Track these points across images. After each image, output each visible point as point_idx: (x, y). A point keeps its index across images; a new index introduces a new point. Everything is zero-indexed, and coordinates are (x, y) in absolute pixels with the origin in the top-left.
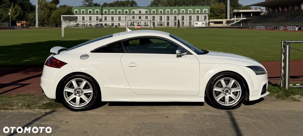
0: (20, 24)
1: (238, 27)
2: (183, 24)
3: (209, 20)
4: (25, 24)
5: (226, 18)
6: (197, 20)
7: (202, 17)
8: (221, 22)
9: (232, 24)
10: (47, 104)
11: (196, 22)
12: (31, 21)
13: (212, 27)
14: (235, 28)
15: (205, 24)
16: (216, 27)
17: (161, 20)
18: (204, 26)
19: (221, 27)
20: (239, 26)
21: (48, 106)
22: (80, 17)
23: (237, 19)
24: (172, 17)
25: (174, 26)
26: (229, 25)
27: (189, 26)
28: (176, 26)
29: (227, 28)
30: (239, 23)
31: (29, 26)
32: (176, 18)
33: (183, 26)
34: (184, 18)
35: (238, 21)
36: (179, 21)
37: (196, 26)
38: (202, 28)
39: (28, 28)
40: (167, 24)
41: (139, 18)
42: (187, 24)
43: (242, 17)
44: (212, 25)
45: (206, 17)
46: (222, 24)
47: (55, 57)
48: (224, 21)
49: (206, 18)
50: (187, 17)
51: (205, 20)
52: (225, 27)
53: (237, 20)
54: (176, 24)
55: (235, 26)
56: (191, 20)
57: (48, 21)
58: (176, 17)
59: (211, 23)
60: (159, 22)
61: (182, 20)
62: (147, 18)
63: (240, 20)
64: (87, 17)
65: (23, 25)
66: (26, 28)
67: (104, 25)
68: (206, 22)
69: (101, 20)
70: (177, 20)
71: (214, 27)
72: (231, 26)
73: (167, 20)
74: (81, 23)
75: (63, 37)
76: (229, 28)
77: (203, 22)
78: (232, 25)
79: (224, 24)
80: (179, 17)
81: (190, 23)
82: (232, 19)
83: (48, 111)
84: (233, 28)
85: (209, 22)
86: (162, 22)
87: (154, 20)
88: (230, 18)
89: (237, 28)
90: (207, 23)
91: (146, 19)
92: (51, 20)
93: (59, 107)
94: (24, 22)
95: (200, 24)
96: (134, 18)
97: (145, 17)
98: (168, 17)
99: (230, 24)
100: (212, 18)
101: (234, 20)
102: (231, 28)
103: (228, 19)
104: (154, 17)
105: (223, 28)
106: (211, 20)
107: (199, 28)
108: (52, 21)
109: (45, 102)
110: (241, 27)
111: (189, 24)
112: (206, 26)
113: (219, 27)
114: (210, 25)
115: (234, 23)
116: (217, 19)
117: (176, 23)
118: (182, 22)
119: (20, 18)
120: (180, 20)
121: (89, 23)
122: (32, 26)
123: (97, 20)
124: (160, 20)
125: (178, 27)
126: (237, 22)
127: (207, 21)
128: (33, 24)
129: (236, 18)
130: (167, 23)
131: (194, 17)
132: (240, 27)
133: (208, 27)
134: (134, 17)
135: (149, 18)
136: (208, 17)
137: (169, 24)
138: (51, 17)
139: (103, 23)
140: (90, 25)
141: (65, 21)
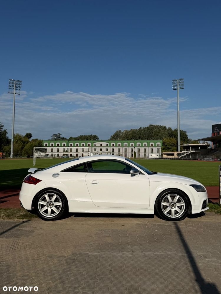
1: (188, 159)
2: (139, 156)
3: (162, 152)
4: (1, 155)
5: (177, 151)
6: (151, 152)
7: (155, 149)
8: (173, 155)
9: (182, 156)
10: (24, 215)
11: (151, 154)
12: (7, 153)
13: (164, 159)
14: (185, 159)
15: (158, 155)
16: (168, 159)
17: (120, 152)
18: (158, 157)
19: (172, 159)
20: (189, 157)
21: (25, 217)
22: (49, 149)
23: (187, 151)
24: (129, 150)
25: (131, 157)
26: (180, 157)
27: (144, 157)
28: (133, 157)
29: (178, 159)
30: (189, 155)
31: (5, 157)
32: (133, 151)
33: (139, 157)
34: (139, 151)
35: (188, 153)
36: (135, 153)
37: (150, 157)
38: (156, 159)
40: (125, 156)
41: (100, 150)
42: (142, 155)
43: (191, 149)
44: (165, 156)
45: (159, 149)
46: (174, 156)
47: (32, 175)
48: (175, 153)
49: (159, 151)
50: (142, 150)
51: (158, 152)
52: (176, 159)
53: (186, 153)
54: (133, 156)
55: (185, 158)
56: (146, 152)
57: (21, 153)
58: (133, 150)
59: (163, 155)
60: (118, 153)
61: (138, 152)
62: (107, 150)
63: (189, 152)
64: (55, 149)
66: (2, 158)
67: (69, 156)
68: (159, 154)
69: (67, 151)
70: (134, 152)
71: (166, 159)
72: (181, 157)
73: (125, 152)
74: (50, 154)
75: (34, 165)
76: (180, 159)
77: (157, 154)
78: (183, 157)
79: (176, 156)
80: (136, 150)
81: (145, 154)
82: (183, 152)
83: (25, 220)
84: (183, 159)
85: (162, 154)
86: (121, 153)
87: (114, 152)
88: (181, 151)
89: (187, 159)
90: (160, 154)
91: (106, 151)
92: (24, 151)
93: (34, 218)
94: (1, 153)
95: (154, 156)
96: (96, 150)
97: (105, 150)
98: (126, 150)
99: (181, 156)
100: (164, 150)
101: (184, 152)
102: (182, 159)
103: (179, 152)
104: (114, 149)
105: (174, 159)
106: (164, 153)
107: (153, 159)
108: (25, 153)
109: (22, 214)
110: (191, 159)
111: (144, 156)
112: (159, 157)
113: (170, 159)
114: (163, 157)
115: (184, 155)
116: (169, 151)
117: (133, 154)
118: (138, 154)
120: (136, 151)
121: (56, 154)
122: (8, 157)
123: (64, 151)
124: (119, 152)
125: (134, 158)
126: (187, 154)
127: (160, 153)
128: (8, 155)
129: (186, 151)
130: (125, 154)
131: (149, 150)
132: (190, 159)
133: (161, 159)
134: (96, 149)
135: (109, 150)
136: (161, 150)
137: (127, 155)
138: (24, 149)
139: (69, 153)
140: (58, 155)
141: (37, 152)
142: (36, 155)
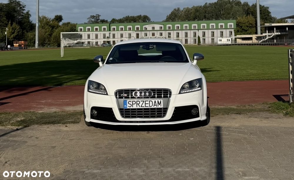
0: (18, 44)
1: (271, 44)
2: (205, 41)
3: (235, 36)
4: (23, 45)
5: (256, 33)
6: (221, 36)
7: (226, 32)
8: (250, 39)
9: (264, 40)
10: (21, 121)
11: (220, 39)
12: (30, 41)
13: (239, 45)
14: (267, 44)
15: (230, 40)
16: (244, 44)
17: (179, 37)
18: (230, 43)
19: (250, 45)
20: (272, 42)
21: (22, 123)
22: (85, 35)
23: (270, 34)
24: (191, 34)
25: (194, 43)
26: (260, 42)
27: (212, 43)
28: (196, 43)
29: (258, 44)
30: (273, 38)
31: (28, 47)
32: (196, 35)
33: (205, 43)
34: (205, 34)
35: (271, 37)
36: (199, 38)
37: (219, 43)
38: (227, 45)
39: (26, 48)
40: (186, 42)
41: (153, 35)
42: (208, 41)
43: (275, 31)
44: (239, 41)
45: (232, 32)
46: (252, 40)
48: (254, 36)
49: (232, 34)
50: (208, 33)
51: (230, 36)
52: (255, 44)
53: (269, 36)
54: (196, 41)
55: (267, 43)
56: (214, 36)
57: (49, 41)
58: (196, 33)
59: (238, 40)
60: (176, 39)
61: (203, 36)
62: (161, 34)
63: (273, 35)
64: (93, 34)
65: (21, 45)
66: (24, 48)
67: (112, 43)
68: (232, 39)
69: (108, 38)
70: (197, 36)
71: (242, 45)
72: (262, 42)
73: (185, 37)
74: (86, 41)
75: (62, 57)
76: (260, 44)
77: (229, 39)
78: (264, 42)
79: (254, 41)
80: (200, 33)
81: (213, 39)
82: (264, 34)
83: (20, 127)
84: (265, 45)
85: (236, 39)
86: (180, 39)
87: (170, 37)
88: (262, 34)
89: (269, 44)
90: (234, 39)
91: (160, 36)
92: (52, 39)
93: (33, 124)
94: (23, 42)
95: (224, 41)
96: (147, 36)
98: (186, 34)
99: (262, 41)
100: (239, 33)
101: (266, 35)
102: (263, 45)
103: (259, 35)
104: (170, 34)
105: (253, 45)
106: (238, 36)
107: (224, 45)
108: (54, 41)
109: (19, 119)
110: (275, 44)
111: (212, 41)
112: (232, 42)
113: (247, 44)
114: (237, 42)
115: (266, 39)
116: (245, 34)
117: (196, 40)
118: (203, 39)
119: (18, 38)
120: (201, 36)
121: (95, 41)
122: (31, 47)
123: (104, 37)
124: (177, 37)
125: (198, 44)
126: (269, 37)
127: (233, 37)
128: (32, 44)
129: (268, 33)
130: (186, 40)
131: (217, 33)
132: (273, 44)
133: (235, 44)
134: (147, 34)
135: (163, 35)
136: (235, 33)
137: (188, 41)
138: (52, 36)
139: (111, 40)
140: (97, 43)
141: (65, 39)
142: (64, 43)
